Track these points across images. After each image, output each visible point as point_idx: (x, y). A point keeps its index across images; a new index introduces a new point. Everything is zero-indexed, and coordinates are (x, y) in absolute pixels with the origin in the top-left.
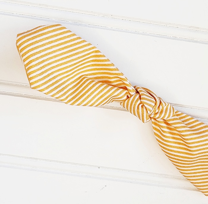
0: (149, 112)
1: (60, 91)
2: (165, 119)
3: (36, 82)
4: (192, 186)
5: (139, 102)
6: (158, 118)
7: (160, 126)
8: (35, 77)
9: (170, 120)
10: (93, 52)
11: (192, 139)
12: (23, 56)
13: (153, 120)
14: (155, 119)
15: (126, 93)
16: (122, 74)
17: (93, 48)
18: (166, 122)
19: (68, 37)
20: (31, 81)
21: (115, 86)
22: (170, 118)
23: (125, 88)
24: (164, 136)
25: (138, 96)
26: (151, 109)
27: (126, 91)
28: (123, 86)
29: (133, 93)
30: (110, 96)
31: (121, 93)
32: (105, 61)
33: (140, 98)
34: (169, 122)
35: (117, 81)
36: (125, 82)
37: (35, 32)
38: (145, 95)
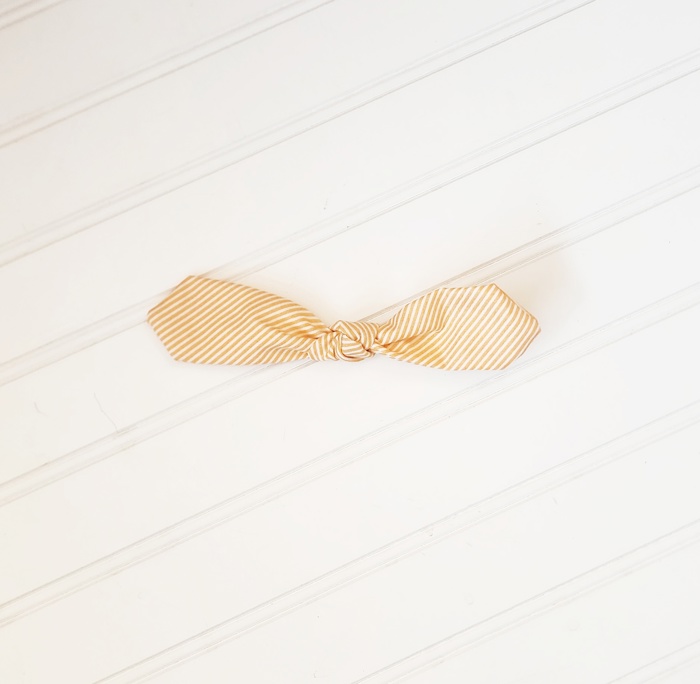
0: (345, 337)
1: (459, 299)
2: (317, 341)
3: (493, 294)
4: (213, 277)
5: (363, 341)
6: (326, 337)
7: (315, 328)
8: (497, 299)
9: (310, 342)
10: (448, 362)
11: (271, 337)
12: (523, 312)
13: (328, 330)
14: (327, 333)
15: (381, 341)
16: (400, 360)
17: (450, 367)
18: (314, 338)
19: (486, 362)
20: (498, 291)
21: (399, 341)
22: (312, 345)
23: (385, 346)
24: (304, 320)
25: (367, 347)
26: (344, 342)
27: (383, 343)
28: (390, 347)
29: (373, 346)
30: (399, 328)
31: (389, 338)
32: (428, 363)
33: (363, 346)
34: (309, 339)
35: (401, 348)
36: (391, 353)
37: (524, 344)
38: (360, 352)
